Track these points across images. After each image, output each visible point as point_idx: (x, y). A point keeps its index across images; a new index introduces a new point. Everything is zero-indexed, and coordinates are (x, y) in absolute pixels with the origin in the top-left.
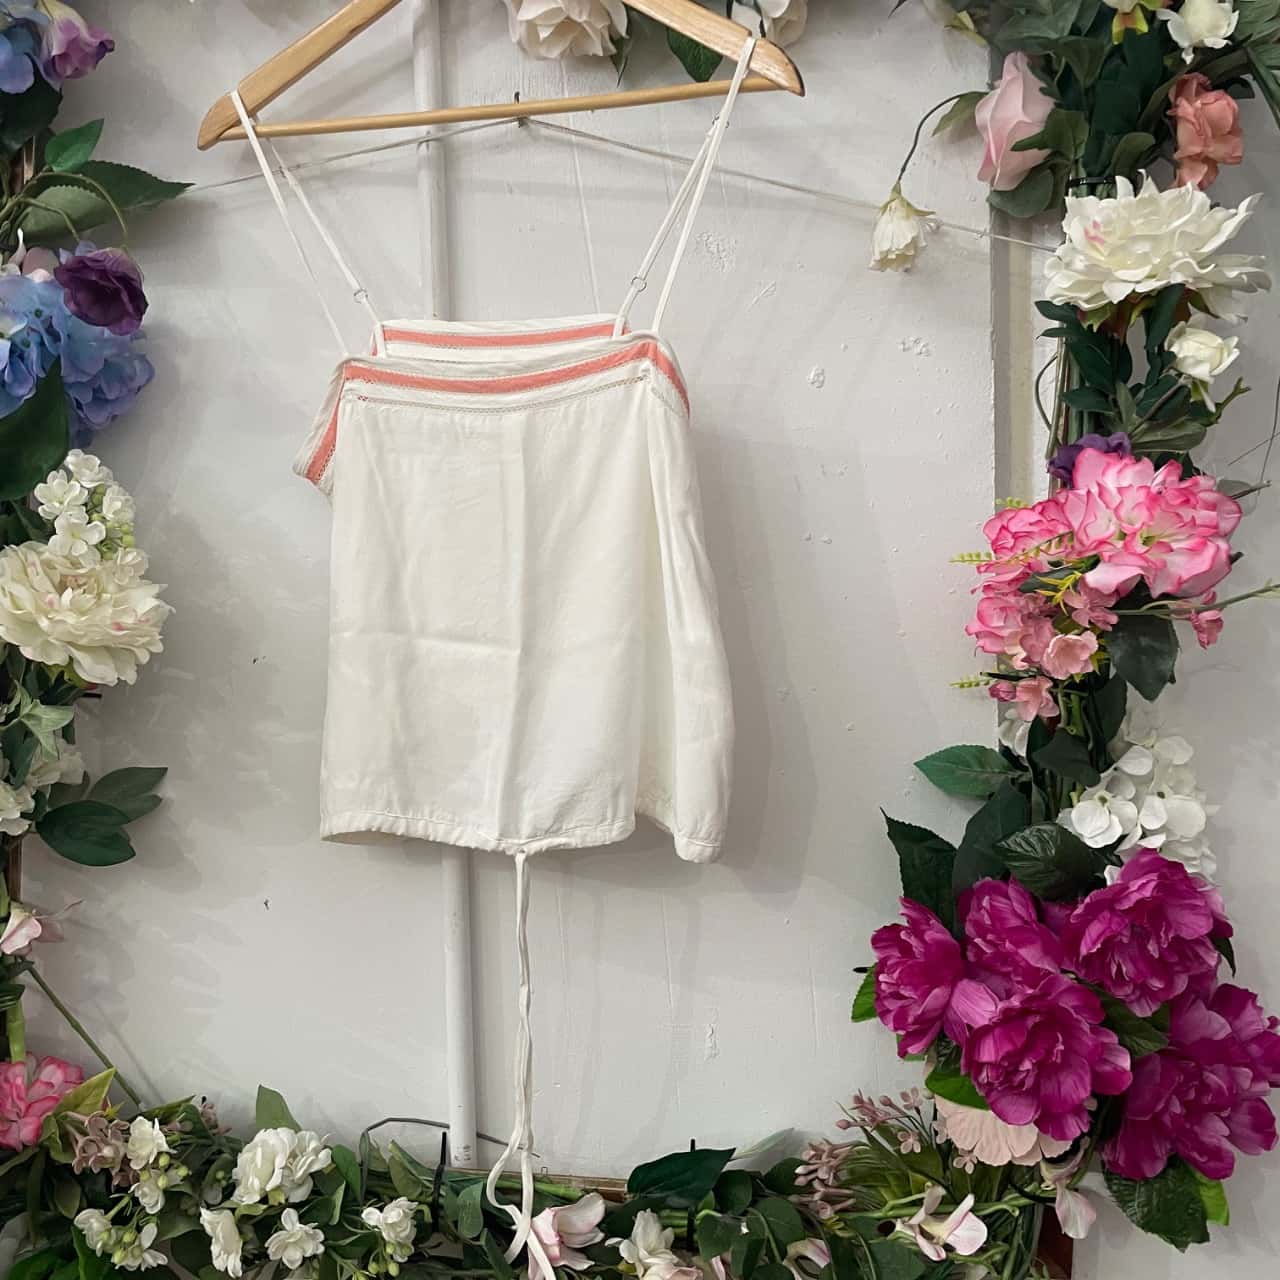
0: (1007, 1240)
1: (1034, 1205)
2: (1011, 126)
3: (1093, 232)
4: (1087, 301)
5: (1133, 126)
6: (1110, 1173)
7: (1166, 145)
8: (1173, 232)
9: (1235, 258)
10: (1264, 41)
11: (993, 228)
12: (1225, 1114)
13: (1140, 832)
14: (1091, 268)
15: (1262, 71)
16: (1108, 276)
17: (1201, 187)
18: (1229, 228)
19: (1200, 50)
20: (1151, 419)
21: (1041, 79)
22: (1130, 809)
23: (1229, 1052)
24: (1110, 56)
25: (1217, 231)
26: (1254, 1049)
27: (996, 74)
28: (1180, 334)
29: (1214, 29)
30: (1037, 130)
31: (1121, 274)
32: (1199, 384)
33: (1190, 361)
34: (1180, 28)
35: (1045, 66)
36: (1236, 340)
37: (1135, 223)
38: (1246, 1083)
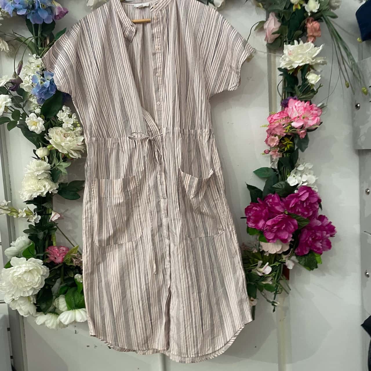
0: (276, 271)
1: (281, 264)
2: (272, 29)
3: (290, 53)
4: (289, 68)
5: (297, 29)
6: (297, 256)
7: (305, 33)
8: (307, 53)
9: (320, 58)
10: (325, 10)
11: (268, 51)
12: (321, 241)
13: (302, 183)
14: (290, 61)
15: (325, 16)
16: (293, 62)
17: (312, 42)
18: (318, 52)
19: (311, 12)
20: (303, 93)
21: (278, 18)
22: (300, 178)
23: (321, 228)
24: (292, 14)
25: (316, 52)
26: (326, 228)
27: (268, 17)
28: (308, 74)
29: (315, 8)
30: (277, 30)
31: (296, 62)
32: (312, 85)
33: (310, 80)
34: (307, 8)
35: (278, 15)
36: (320, 75)
37: (299, 51)
38: (325, 235)
